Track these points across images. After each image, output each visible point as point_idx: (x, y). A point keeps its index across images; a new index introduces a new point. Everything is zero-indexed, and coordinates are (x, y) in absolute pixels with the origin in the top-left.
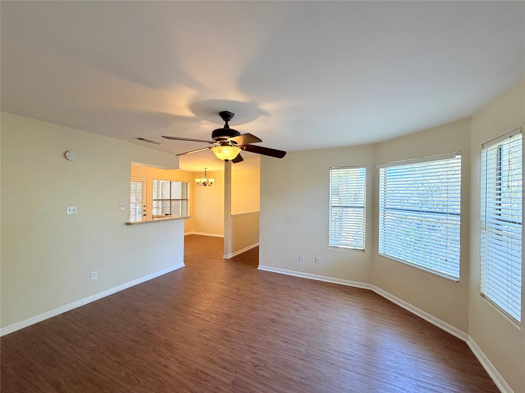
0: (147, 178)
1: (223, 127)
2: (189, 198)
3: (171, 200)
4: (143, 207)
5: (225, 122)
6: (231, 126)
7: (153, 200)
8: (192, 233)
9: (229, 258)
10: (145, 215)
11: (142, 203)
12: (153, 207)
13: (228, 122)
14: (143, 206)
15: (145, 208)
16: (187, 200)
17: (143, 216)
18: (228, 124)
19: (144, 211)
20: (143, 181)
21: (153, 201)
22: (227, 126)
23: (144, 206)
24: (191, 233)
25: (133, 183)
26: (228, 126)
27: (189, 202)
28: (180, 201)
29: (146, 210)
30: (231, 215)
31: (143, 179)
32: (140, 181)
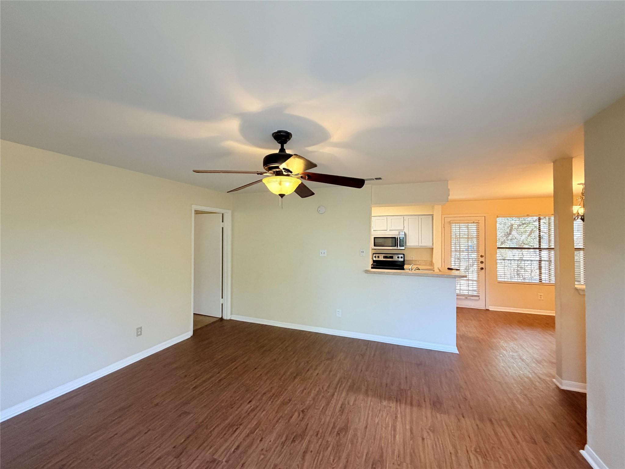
0: (485, 217)
1: (277, 151)
3: (540, 249)
5: (280, 145)
6: (288, 149)
7: (498, 248)
9: (563, 387)
10: (482, 269)
11: (478, 251)
12: (498, 258)
13: (284, 145)
14: (480, 256)
15: (482, 259)
17: (479, 269)
18: (284, 148)
19: (482, 262)
20: (478, 221)
21: (499, 250)
22: (282, 150)
23: (482, 256)
25: (462, 226)
26: (285, 150)
29: (484, 262)
31: (478, 218)
32: (472, 222)
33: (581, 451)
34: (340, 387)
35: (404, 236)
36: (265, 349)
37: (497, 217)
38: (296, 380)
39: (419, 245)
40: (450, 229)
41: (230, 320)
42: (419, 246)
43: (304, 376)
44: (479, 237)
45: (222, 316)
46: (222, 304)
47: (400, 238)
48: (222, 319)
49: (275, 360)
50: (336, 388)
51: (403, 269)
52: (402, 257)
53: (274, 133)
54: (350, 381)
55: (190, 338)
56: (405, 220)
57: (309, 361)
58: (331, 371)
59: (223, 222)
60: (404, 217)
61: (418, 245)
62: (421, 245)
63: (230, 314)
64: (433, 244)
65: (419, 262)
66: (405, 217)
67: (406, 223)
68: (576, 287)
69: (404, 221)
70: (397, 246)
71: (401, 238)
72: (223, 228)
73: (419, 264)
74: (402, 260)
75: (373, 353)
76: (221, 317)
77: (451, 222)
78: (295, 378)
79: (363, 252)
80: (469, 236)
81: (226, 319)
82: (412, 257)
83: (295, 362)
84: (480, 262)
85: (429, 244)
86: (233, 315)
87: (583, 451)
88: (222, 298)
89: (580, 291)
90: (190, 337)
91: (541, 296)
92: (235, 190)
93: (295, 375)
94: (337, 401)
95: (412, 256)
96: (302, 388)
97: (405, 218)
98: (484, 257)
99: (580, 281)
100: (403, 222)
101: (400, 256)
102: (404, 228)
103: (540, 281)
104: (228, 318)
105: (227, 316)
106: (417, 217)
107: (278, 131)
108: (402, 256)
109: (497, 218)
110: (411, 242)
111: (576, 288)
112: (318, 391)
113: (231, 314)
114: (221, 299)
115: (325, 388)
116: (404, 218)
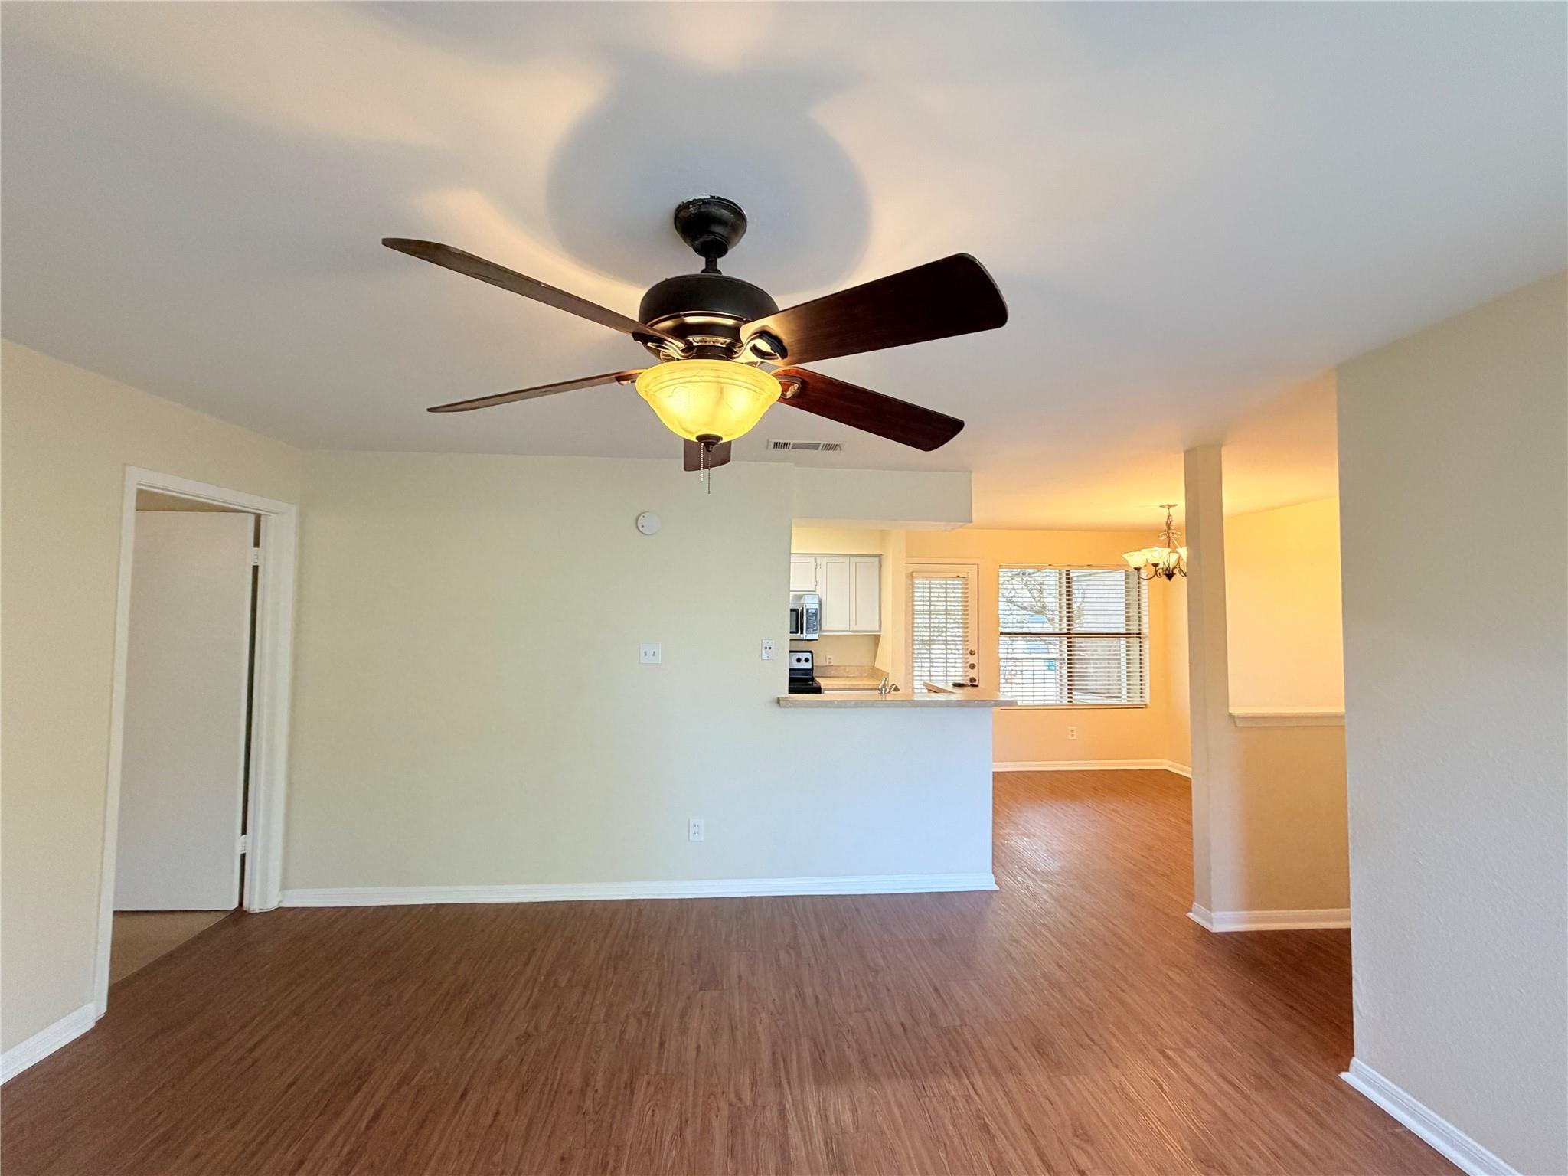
0: (978, 565)
2: (1147, 630)
3: (1069, 635)
4: (969, 655)
7: (1001, 634)
8: (1166, 765)
9: (1217, 928)
10: (974, 681)
11: (965, 642)
12: (1001, 656)
14: (968, 652)
15: (973, 660)
16: (1140, 638)
19: (972, 666)
20: (965, 575)
21: (1002, 638)
23: (972, 653)
24: (1161, 764)
25: (936, 584)
27: (1146, 645)
28: (1123, 641)
29: (976, 665)
30: (1232, 717)
31: (965, 568)
32: (955, 575)
33: (1344, 1075)
34: (787, 1073)
35: (817, 606)
36: (467, 1001)
37: (1000, 567)
38: (640, 1096)
39: (851, 629)
40: (910, 591)
41: (279, 910)
42: (850, 631)
43: (658, 1072)
44: (967, 610)
45: (241, 903)
46: (243, 856)
47: (807, 612)
48: (240, 913)
49: (528, 1035)
50: (779, 1085)
51: (818, 690)
52: (807, 660)
53: (690, 203)
54: (805, 1043)
55: (93, 1031)
56: (819, 567)
57: (650, 1005)
58: (733, 1029)
59: (257, 544)
60: (816, 559)
61: (848, 629)
62: (855, 629)
63: (277, 888)
64: (880, 626)
65: (845, 670)
66: (820, 560)
67: (821, 572)
68: (1230, 711)
69: (816, 569)
70: (802, 633)
71: (810, 611)
72: (256, 569)
73: (845, 674)
74: (808, 666)
75: (817, 937)
76: (235, 905)
77: (914, 574)
78: (631, 1085)
79: (770, 648)
80: (949, 608)
81: (258, 911)
82: (830, 659)
83: (602, 1027)
84: (968, 665)
85: (870, 626)
86: (289, 892)
87: (1347, 1073)
88: (244, 832)
89: (1236, 720)
90: (91, 1025)
91: (1072, 731)
92: (460, 407)
93: (625, 1077)
94: (806, 1131)
95: (828, 657)
96: (675, 1122)
97: (818, 563)
98: (976, 655)
99: (1120, 697)
100: (814, 569)
101: (803, 656)
102: (816, 586)
103: (1069, 702)
104: (271, 905)
105: (264, 898)
106: (846, 559)
107: (712, 197)
108: (809, 655)
109: (1000, 570)
110: (834, 621)
111: (1230, 713)
112: (731, 1116)
113: (284, 886)
114: (241, 839)
115: (747, 1096)
116: (816, 562)
